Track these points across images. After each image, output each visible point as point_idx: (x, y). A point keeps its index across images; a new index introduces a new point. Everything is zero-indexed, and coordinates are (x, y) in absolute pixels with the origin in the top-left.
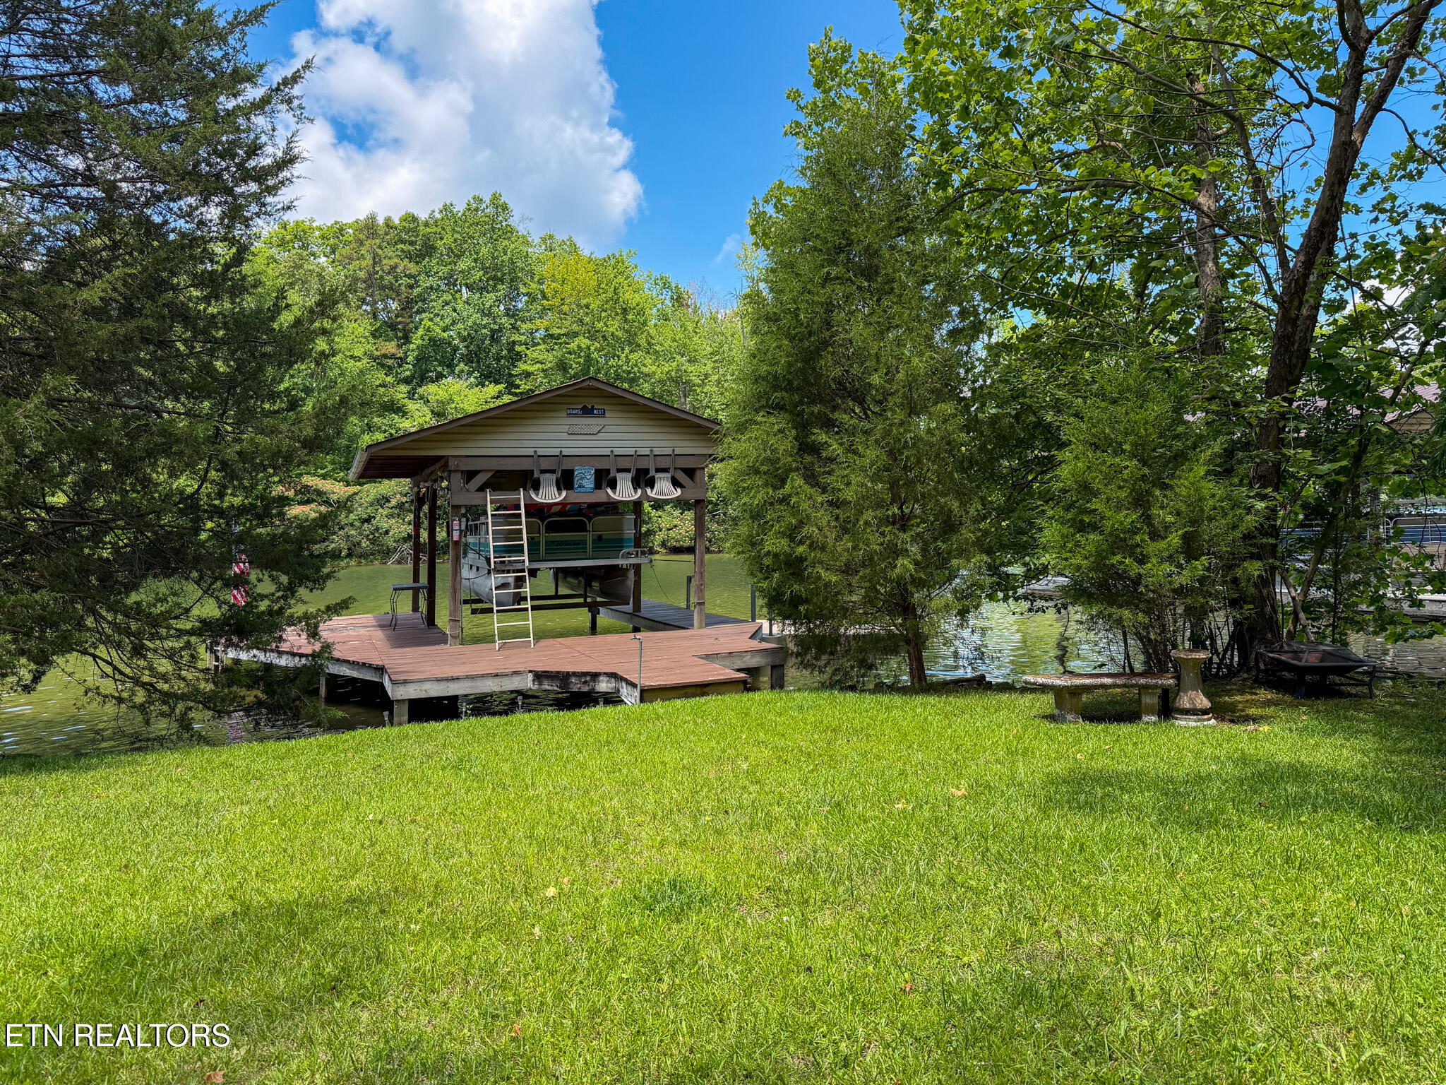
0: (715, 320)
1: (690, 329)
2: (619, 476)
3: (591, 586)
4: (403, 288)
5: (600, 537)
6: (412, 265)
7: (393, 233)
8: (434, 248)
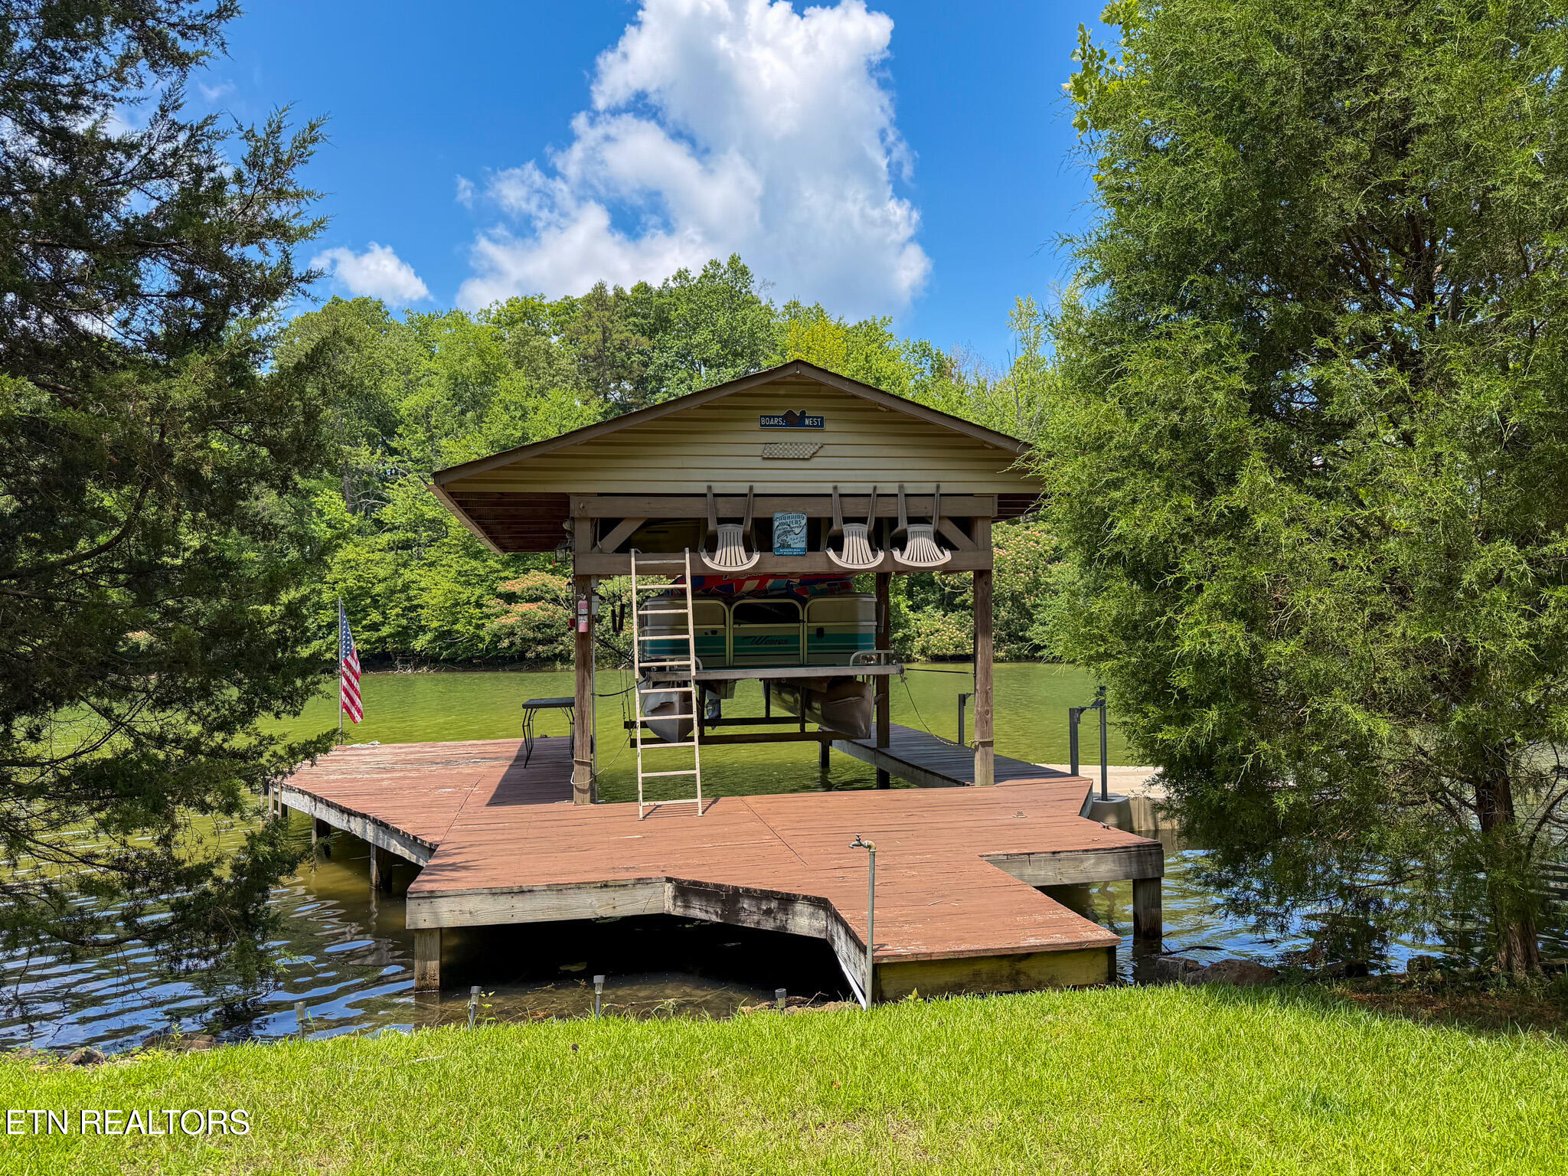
0: (984, 389)
1: (954, 399)
2: (847, 528)
3: (810, 708)
4: (635, 365)
5: (820, 632)
6: (644, 340)
7: (623, 305)
8: (667, 320)
